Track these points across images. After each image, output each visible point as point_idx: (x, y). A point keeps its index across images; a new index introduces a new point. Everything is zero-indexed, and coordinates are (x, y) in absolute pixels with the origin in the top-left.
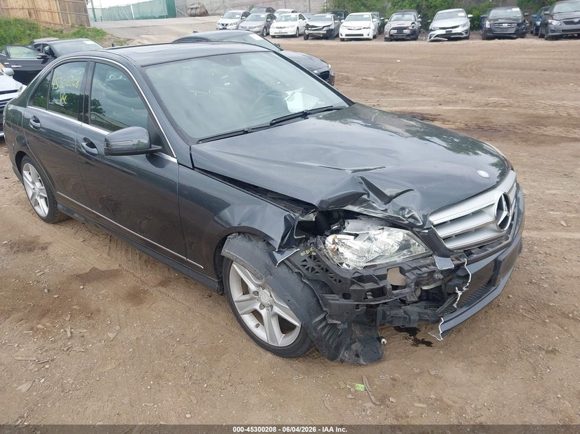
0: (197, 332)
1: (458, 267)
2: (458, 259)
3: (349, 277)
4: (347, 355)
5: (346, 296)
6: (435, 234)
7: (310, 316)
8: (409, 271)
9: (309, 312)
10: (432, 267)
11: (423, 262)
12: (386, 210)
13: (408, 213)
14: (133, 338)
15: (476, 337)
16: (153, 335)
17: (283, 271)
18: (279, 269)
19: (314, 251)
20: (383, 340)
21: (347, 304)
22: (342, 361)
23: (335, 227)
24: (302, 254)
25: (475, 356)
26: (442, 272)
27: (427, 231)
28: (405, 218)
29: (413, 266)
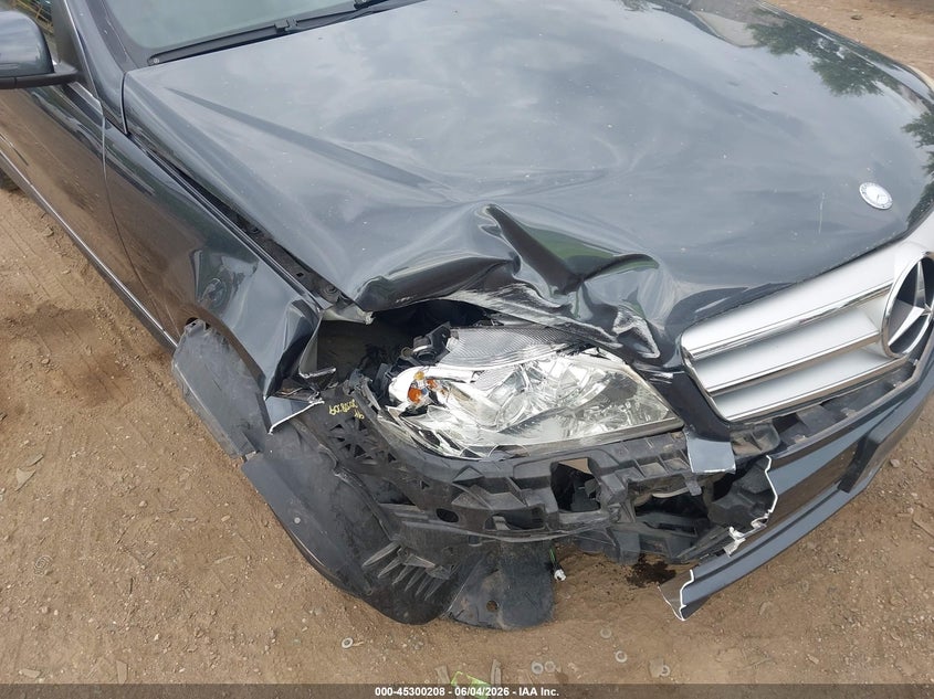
0: (186, 488)
1: (748, 465)
2: (751, 440)
3: (446, 479)
4: (465, 606)
5: (446, 515)
6: (694, 383)
7: (356, 551)
8: (611, 470)
9: (352, 542)
10: (677, 463)
11: (652, 447)
12: (564, 309)
13: (623, 323)
14: (60, 488)
15: (786, 574)
16: (100, 483)
17: (287, 446)
18: (280, 438)
19: (359, 409)
20: (559, 574)
21: (445, 533)
22: (453, 618)
23: (420, 348)
24: (333, 411)
25: (770, 636)
26: (701, 477)
27: (670, 375)
28: (613, 334)
29: (622, 459)
